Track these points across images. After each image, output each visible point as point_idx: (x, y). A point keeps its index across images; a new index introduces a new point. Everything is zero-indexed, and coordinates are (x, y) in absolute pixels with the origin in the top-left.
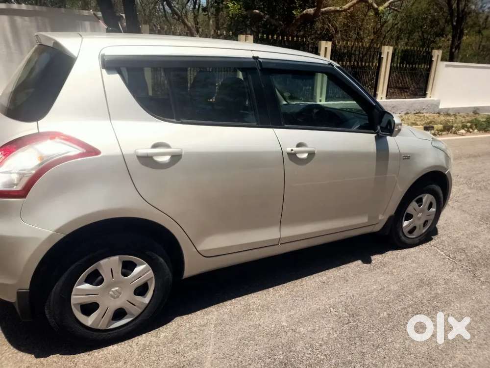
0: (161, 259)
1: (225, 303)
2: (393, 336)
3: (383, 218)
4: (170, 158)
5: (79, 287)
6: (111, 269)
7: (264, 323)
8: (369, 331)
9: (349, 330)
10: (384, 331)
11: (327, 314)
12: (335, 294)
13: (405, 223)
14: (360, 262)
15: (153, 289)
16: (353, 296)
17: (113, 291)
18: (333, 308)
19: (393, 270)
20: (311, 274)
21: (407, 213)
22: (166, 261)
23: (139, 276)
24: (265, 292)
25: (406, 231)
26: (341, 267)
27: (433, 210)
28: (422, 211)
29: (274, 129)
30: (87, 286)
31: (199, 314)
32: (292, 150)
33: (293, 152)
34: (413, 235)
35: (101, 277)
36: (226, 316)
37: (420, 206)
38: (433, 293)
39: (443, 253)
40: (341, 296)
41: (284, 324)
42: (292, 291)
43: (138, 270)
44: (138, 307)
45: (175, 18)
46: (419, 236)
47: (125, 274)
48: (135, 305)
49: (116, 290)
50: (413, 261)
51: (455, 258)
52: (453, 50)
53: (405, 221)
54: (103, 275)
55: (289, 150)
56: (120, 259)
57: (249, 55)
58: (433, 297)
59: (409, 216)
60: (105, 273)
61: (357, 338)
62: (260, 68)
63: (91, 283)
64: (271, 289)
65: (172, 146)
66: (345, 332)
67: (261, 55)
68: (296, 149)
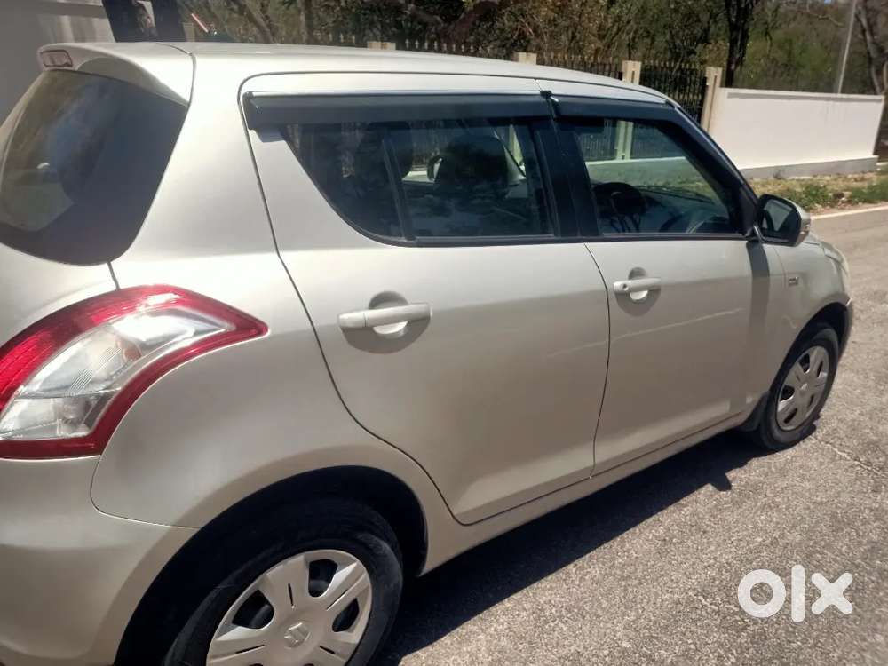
0: (386, 546)
1: (493, 609)
2: (838, 646)
3: (751, 400)
4: (407, 325)
5: (220, 639)
6: (289, 585)
7: (585, 648)
8: (790, 642)
9: (752, 642)
10: (817, 637)
11: (699, 612)
12: (694, 564)
13: (782, 405)
14: (709, 488)
15: (369, 612)
16: (729, 564)
17: (291, 632)
18: (705, 597)
19: (777, 500)
20: (635, 524)
21: (786, 386)
22: (393, 548)
23: (343, 589)
24: (561, 574)
25: (781, 419)
26: (682, 502)
27: (824, 374)
28: (808, 380)
29: (588, 244)
30: (239, 632)
31: (449, 642)
32: (625, 286)
33: (626, 289)
34: (791, 425)
35: (267, 606)
36: (504, 642)
37: (805, 371)
38: (865, 541)
39: (844, 455)
40: (706, 567)
41: (626, 645)
42: (613, 566)
43: (339, 577)
44: (339, 654)
45: (232, 10)
46: (800, 426)
47: (315, 592)
48: (333, 652)
49: (298, 629)
50: (802, 477)
51: (868, 463)
52: (733, 67)
53: (781, 400)
54: (270, 601)
55: (618, 285)
56: (305, 559)
57: (531, 87)
58: (869, 550)
59: (788, 392)
60: (275, 597)
61: (775, 661)
62: (555, 116)
63: (246, 624)
64: (571, 567)
65: (408, 299)
66: (748, 649)
67: (557, 89)
68: (631, 283)
